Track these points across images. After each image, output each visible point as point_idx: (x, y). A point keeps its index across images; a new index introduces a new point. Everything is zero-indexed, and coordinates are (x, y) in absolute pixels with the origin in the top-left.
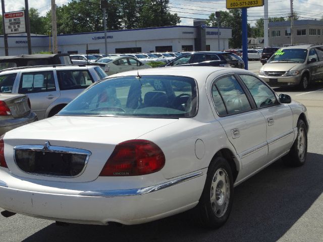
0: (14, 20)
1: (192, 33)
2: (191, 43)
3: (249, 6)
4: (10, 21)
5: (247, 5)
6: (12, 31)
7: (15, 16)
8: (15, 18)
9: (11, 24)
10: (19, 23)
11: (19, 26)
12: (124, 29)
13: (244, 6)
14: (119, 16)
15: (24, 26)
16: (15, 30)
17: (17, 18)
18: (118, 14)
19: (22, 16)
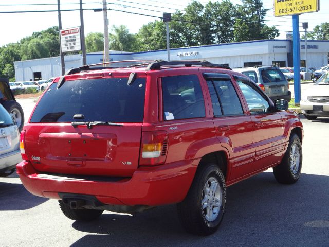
0: (71, 37)
1: (285, 47)
2: (284, 58)
3: (300, 12)
4: (66, 38)
5: (298, 12)
6: (68, 48)
7: (71, 33)
8: (71, 35)
9: (67, 41)
10: (74, 40)
11: (74, 44)
12: (218, 44)
13: (295, 12)
14: (212, 30)
15: (79, 44)
16: (71, 48)
17: (73, 35)
18: (211, 29)
19: (78, 33)
